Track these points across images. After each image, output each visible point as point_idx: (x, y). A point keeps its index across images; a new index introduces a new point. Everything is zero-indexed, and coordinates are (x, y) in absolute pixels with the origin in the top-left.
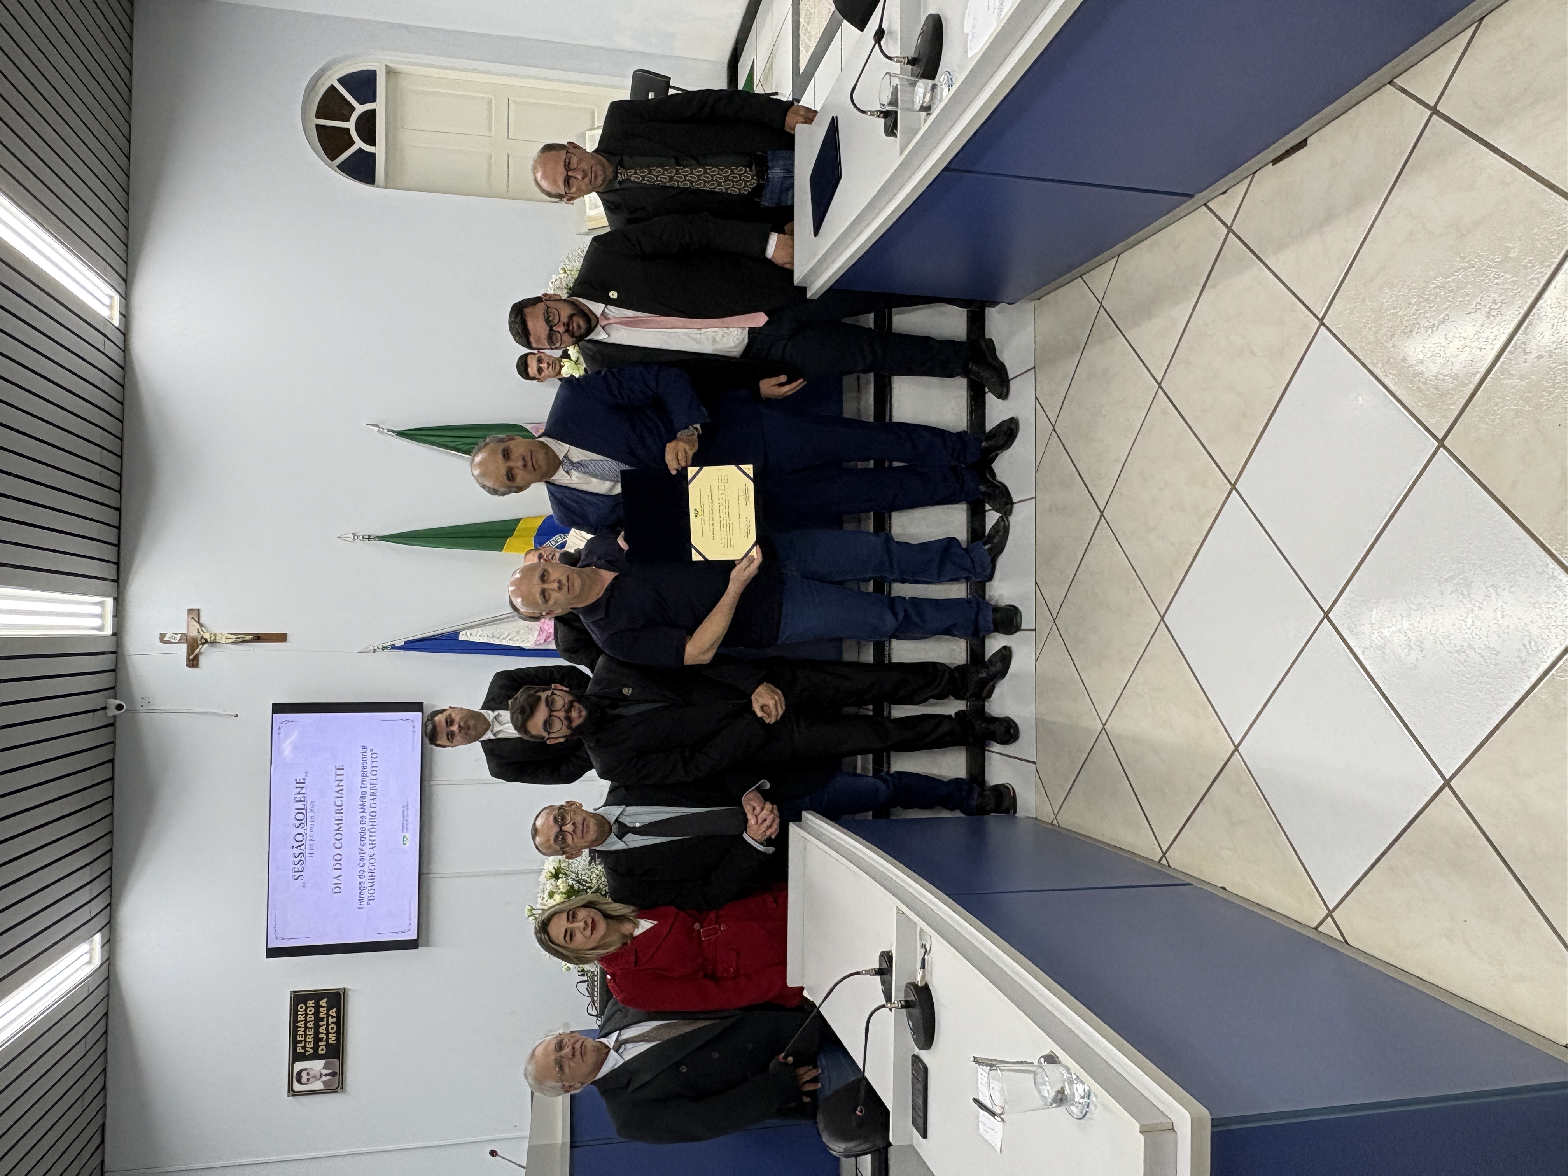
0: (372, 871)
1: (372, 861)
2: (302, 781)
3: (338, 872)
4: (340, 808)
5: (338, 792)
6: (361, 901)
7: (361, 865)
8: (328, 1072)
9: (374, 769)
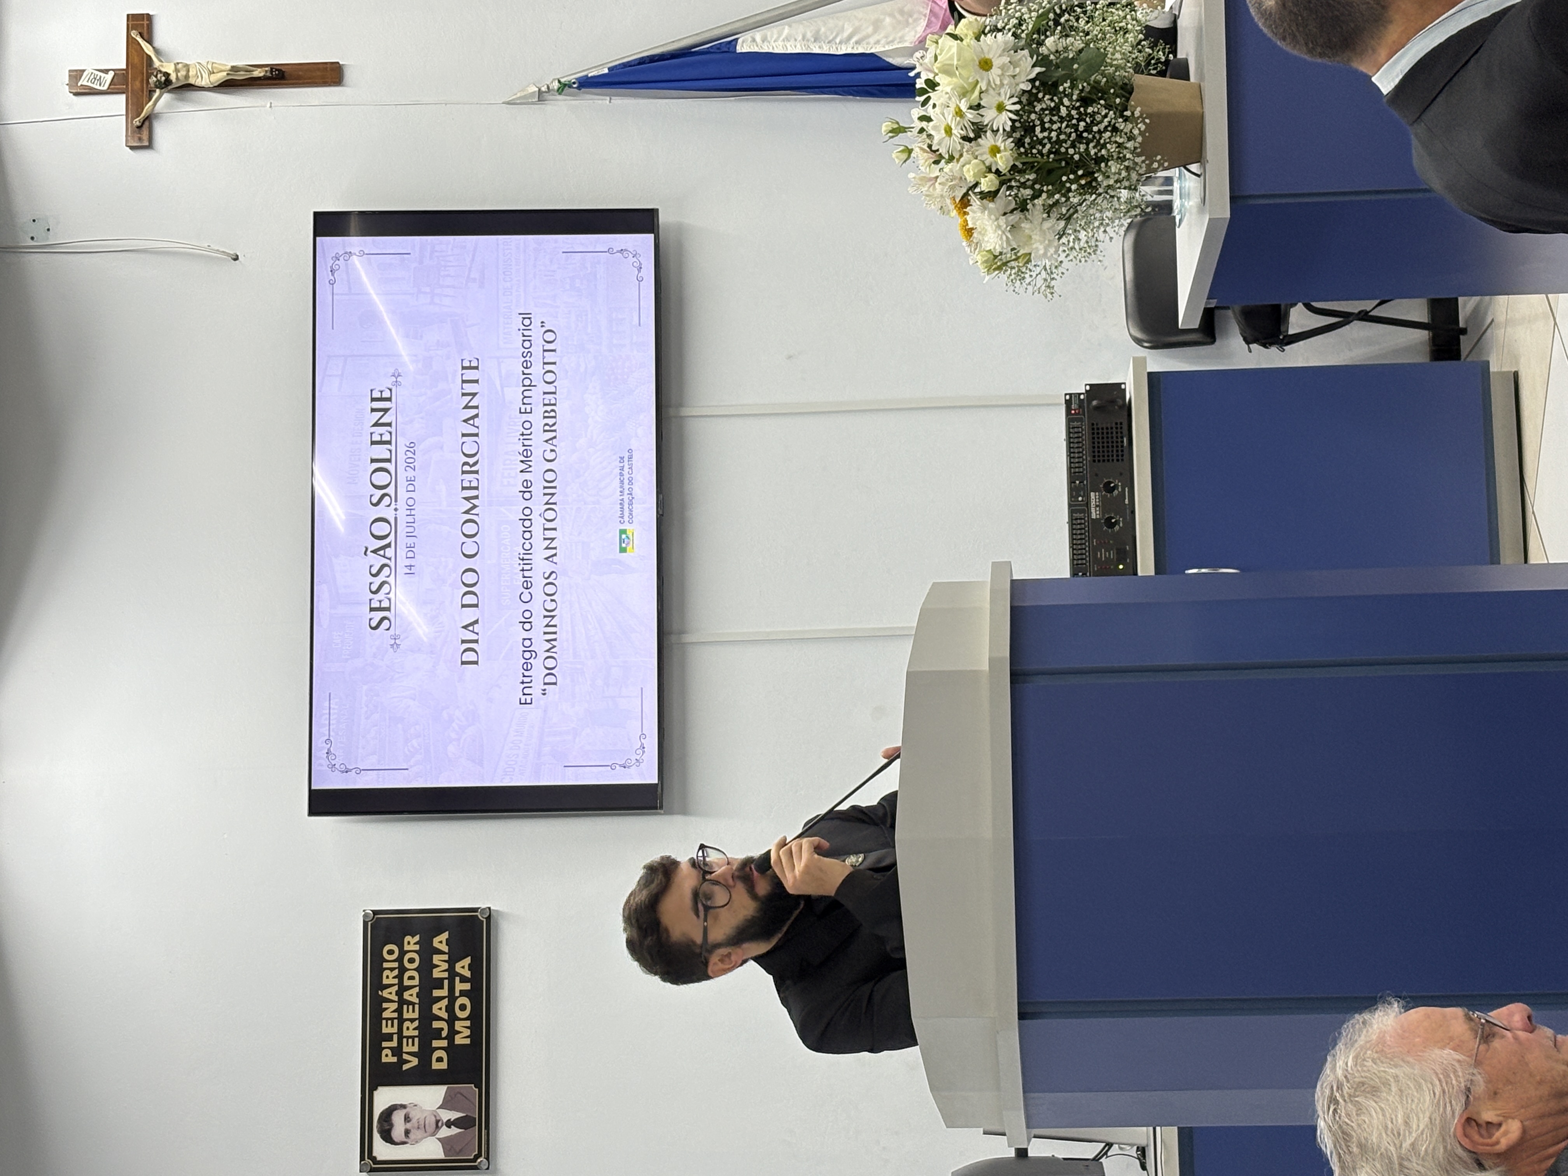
0: (550, 614)
1: (550, 589)
2: (386, 394)
3: (470, 615)
4: (471, 461)
5: (465, 421)
6: (526, 684)
7: (526, 597)
8: (454, 1115)
9: (548, 368)
